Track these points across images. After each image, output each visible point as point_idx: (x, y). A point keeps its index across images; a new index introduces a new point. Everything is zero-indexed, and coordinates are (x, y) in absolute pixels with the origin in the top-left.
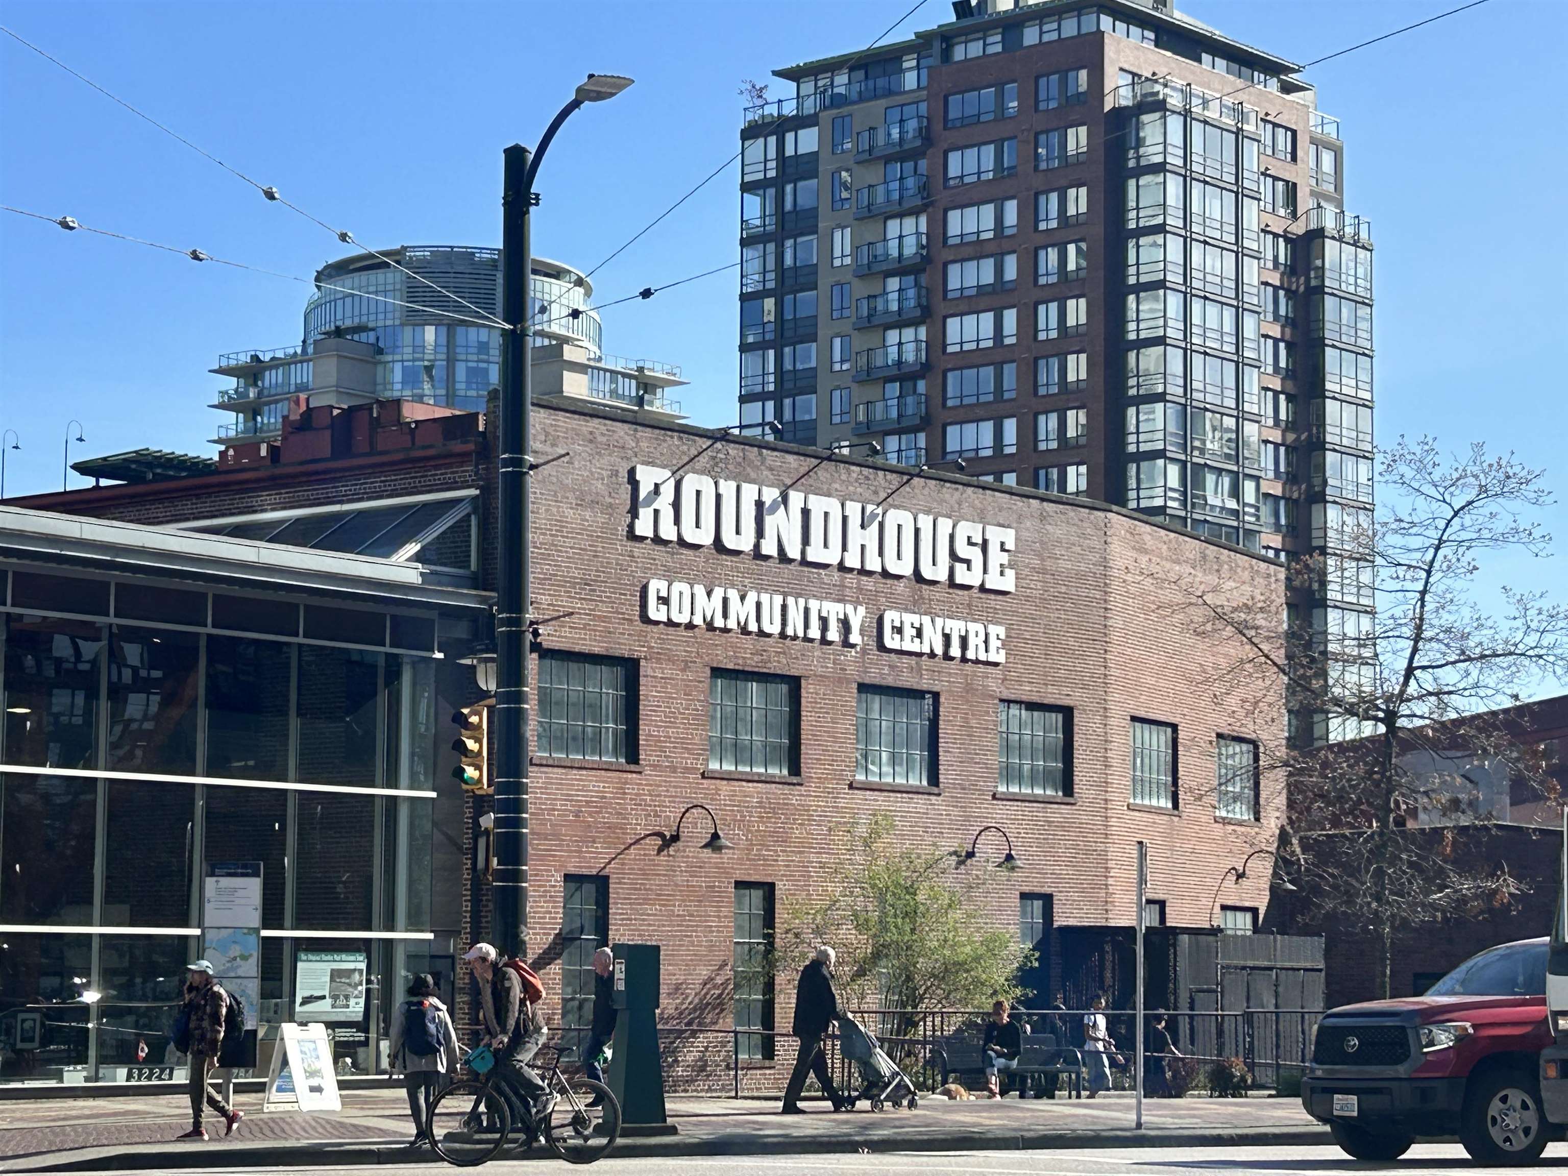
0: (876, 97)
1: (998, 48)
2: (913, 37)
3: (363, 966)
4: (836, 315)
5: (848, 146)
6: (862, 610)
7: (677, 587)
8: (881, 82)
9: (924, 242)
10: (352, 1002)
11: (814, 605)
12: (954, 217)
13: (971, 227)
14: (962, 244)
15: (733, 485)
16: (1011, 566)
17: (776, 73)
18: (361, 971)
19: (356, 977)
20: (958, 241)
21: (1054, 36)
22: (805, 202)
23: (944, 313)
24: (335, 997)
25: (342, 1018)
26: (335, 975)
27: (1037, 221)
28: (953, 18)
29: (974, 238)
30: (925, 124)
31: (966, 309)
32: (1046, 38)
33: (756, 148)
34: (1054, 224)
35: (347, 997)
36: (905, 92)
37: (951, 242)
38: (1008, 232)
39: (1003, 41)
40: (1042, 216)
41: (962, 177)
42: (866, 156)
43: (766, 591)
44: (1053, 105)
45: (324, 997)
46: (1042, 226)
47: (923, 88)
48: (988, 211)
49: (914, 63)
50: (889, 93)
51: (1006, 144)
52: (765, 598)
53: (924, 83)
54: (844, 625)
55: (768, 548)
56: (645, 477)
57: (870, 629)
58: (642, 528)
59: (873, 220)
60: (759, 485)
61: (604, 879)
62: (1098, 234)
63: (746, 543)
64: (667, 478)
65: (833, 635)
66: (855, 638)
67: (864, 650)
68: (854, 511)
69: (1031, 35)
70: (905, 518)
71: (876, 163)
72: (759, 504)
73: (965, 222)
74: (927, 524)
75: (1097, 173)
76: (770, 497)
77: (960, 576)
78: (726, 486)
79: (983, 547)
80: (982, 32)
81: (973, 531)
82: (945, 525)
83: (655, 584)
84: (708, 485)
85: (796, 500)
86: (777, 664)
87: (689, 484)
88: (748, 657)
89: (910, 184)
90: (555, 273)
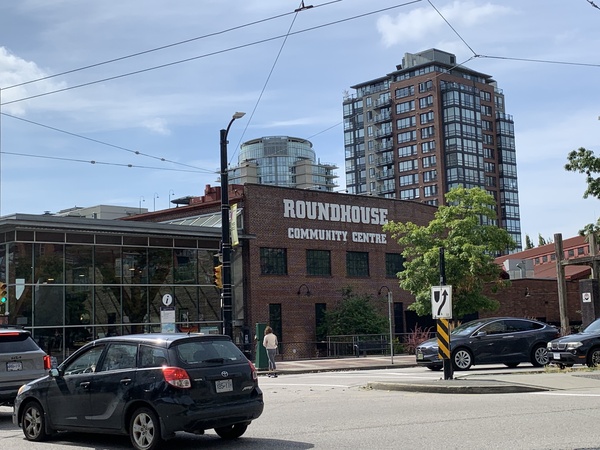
0: (377, 92)
1: (409, 77)
4: (370, 149)
5: (371, 105)
6: (346, 232)
7: (296, 229)
8: (378, 88)
9: (392, 129)
11: (333, 232)
12: (399, 122)
13: (404, 124)
14: (402, 129)
15: (310, 203)
16: (387, 219)
17: (352, 87)
20: (400, 128)
21: (423, 73)
22: (360, 120)
27: (421, 122)
29: (405, 127)
30: (390, 98)
31: (404, 146)
32: (421, 74)
33: (347, 107)
34: (425, 122)
36: (384, 90)
37: (398, 128)
38: (413, 125)
39: (410, 75)
41: (400, 111)
42: (376, 108)
43: (320, 229)
44: (424, 91)
47: (390, 89)
48: (408, 120)
49: (387, 82)
50: (380, 90)
52: (320, 231)
54: (342, 237)
55: (320, 218)
56: (286, 202)
57: (349, 237)
58: (286, 215)
59: (378, 124)
60: (317, 202)
61: (280, 305)
62: (437, 124)
63: (314, 217)
64: (292, 202)
65: (339, 239)
66: (345, 240)
67: (348, 242)
68: (343, 207)
69: (417, 73)
70: (357, 208)
71: (378, 109)
72: (317, 207)
73: (402, 123)
74: (363, 209)
75: (436, 108)
76: (320, 205)
77: (373, 222)
78: (308, 203)
79: (379, 214)
80: (404, 73)
81: (376, 210)
82: (368, 209)
83: (290, 229)
84: (303, 203)
85: (327, 205)
86: (324, 247)
87: (298, 203)
88: (316, 246)
89: (387, 114)
90: (303, 141)
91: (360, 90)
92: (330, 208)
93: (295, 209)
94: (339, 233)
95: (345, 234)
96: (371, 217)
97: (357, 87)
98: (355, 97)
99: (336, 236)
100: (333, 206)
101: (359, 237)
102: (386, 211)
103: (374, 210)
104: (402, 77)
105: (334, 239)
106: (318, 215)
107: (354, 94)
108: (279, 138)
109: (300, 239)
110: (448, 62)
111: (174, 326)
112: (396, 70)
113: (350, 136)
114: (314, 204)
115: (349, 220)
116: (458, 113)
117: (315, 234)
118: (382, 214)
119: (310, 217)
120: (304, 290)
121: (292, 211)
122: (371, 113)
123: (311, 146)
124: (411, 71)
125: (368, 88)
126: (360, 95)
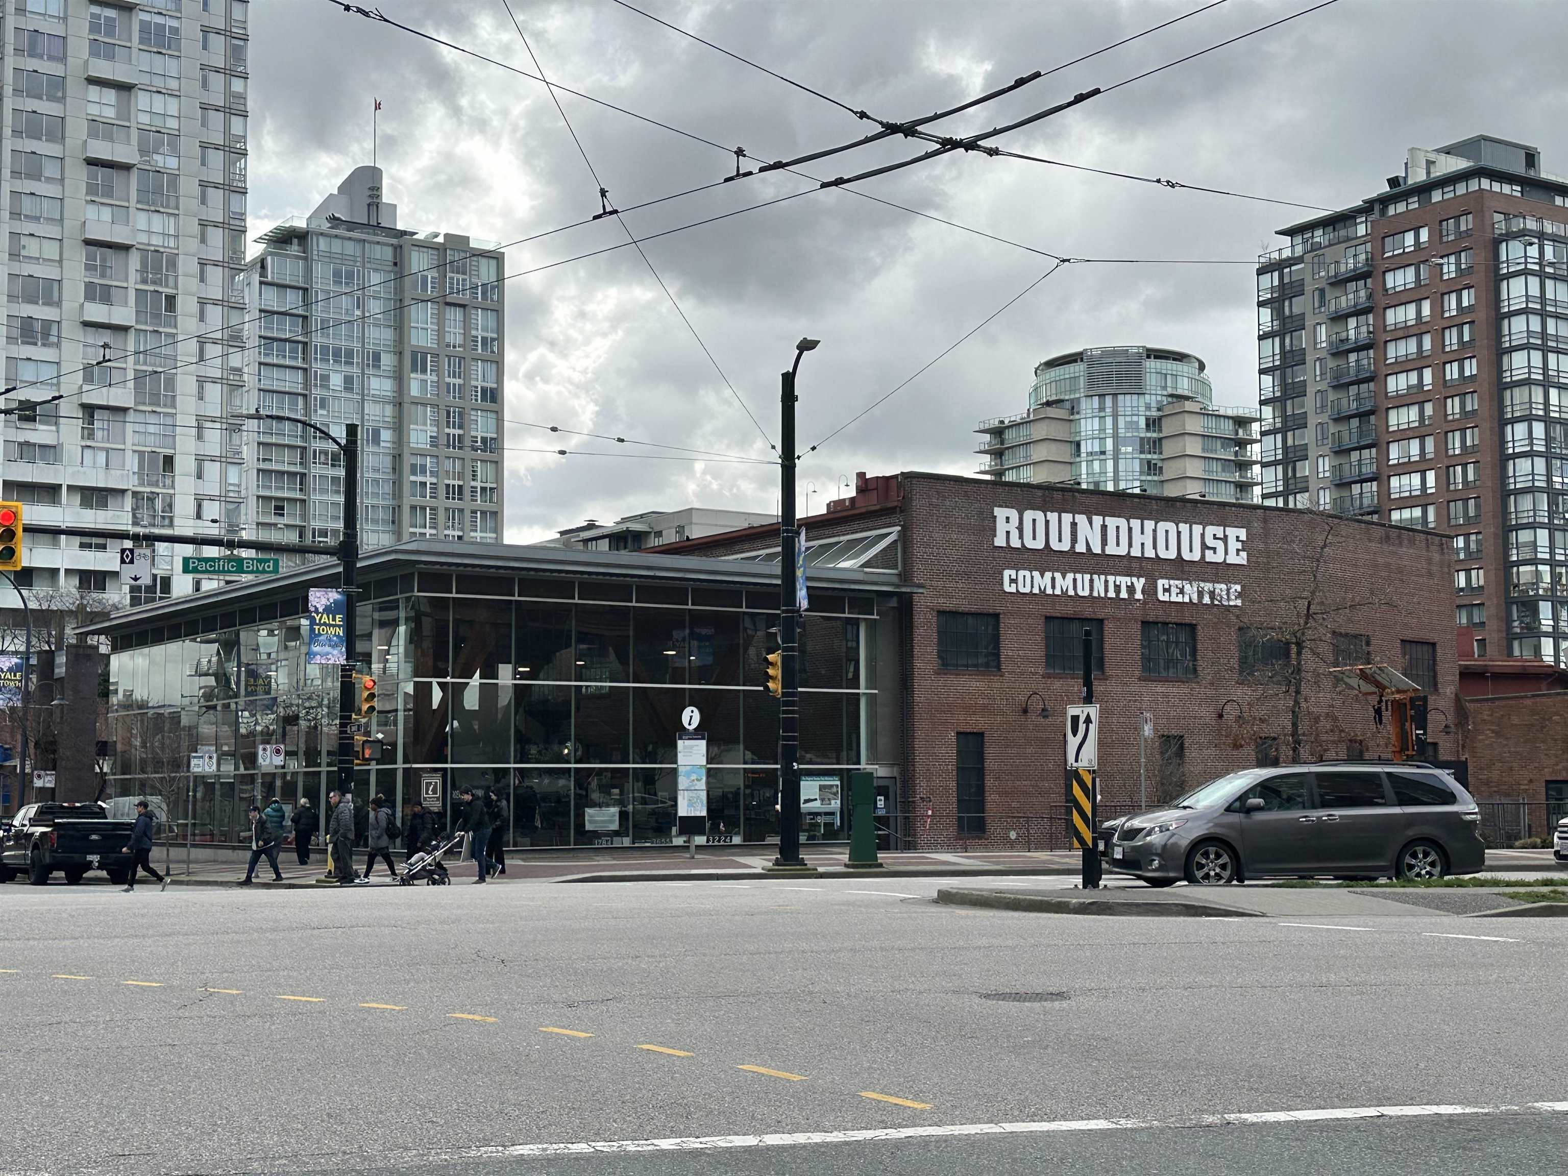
0: (1339, 243)
1: (1416, 205)
2: (1361, 203)
3: (838, 783)
4: (1318, 379)
5: (1323, 274)
6: (1142, 580)
7: (1021, 573)
8: (1343, 233)
9: (1371, 329)
10: (833, 802)
11: (1111, 578)
12: (1390, 313)
13: (1401, 318)
14: (1396, 329)
15: (1056, 515)
16: (1243, 550)
17: (1277, 233)
18: (837, 786)
19: (834, 790)
20: (1393, 327)
21: (1452, 195)
22: (1296, 311)
23: (1385, 373)
24: (822, 800)
25: (828, 810)
26: (821, 788)
27: (1443, 312)
28: (1388, 189)
29: (1403, 325)
30: (1370, 256)
31: (1400, 370)
32: (1446, 196)
33: (1266, 280)
34: (1454, 313)
35: (829, 799)
36: (1357, 238)
37: (1388, 328)
38: (1424, 320)
39: (1419, 201)
40: (1446, 308)
41: (1394, 287)
42: (1334, 280)
43: (1079, 572)
44: (1451, 238)
45: (816, 800)
46: (1447, 315)
47: (1370, 234)
48: (1412, 308)
49: (1364, 219)
50: (1348, 239)
51: (1422, 266)
52: (1079, 576)
53: (1369, 232)
54: (1131, 589)
55: (1081, 548)
56: (1000, 513)
57: (1150, 590)
58: (1000, 541)
59: (1340, 318)
60: (1074, 513)
61: (981, 735)
62: (1481, 315)
63: (1065, 546)
64: (1013, 514)
65: (1124, 595)
66: (1139, 595)
67: (1145, 602)
68: (1136, 523)
69: (1436, 196)
70: (1171, 526)
71: (1340, 282)
72: (1074, 525)
73: (1395, 317)
74: (1185, 528)
75: (1478, 277)
76: (1081, 519)
77: (1210, 557)
78: (1053, 517)
79: (1225, 539)
80: (1405, 195)
81: (1219, 531)
82: (1197, 529)
83: (1007, 573)
84: (1039, 516)
85: (1097, 520)
86: (1088, 612)
87: (1029, 515)
88: (1069, 610)
89: (1362, 293)
90: (1180, 357)
91: (1298, 239)
92: (1104, 527)
93: (1020, 529)
94: (1124, 581)
95: (1139, 584)
96: (1204, 547)
97: (1290, 232)
98: (1287, 253)
99: (1117, 588)
100: (1112, 522)
101: (1174, 591)
102: (1243, 534)
103: (1211, 530)
104: (1401, 207)
105: (1111, 594)
106: (1074, 540)
107: (1284, 247)
108: (1125, 352)
109: (1031, 594)
110: (1519, 169)
111: (704, 771)
112: (1387, 188)
113: (1272, 347)
114: (1067, 518)
115: (1150, 553)
116: (1534, 290)
117: (1065, 583)
118: (1232, 542)
119: (1055, 545)
120: (1036, 705)
121: (1015, 534)
122: (1322, 291)
123: (1202, 367)
124: (1424, 190)
125: (1319, 232)
126: (1299, 251)
